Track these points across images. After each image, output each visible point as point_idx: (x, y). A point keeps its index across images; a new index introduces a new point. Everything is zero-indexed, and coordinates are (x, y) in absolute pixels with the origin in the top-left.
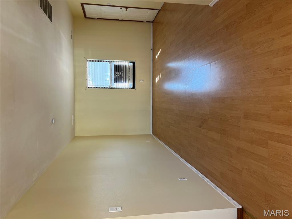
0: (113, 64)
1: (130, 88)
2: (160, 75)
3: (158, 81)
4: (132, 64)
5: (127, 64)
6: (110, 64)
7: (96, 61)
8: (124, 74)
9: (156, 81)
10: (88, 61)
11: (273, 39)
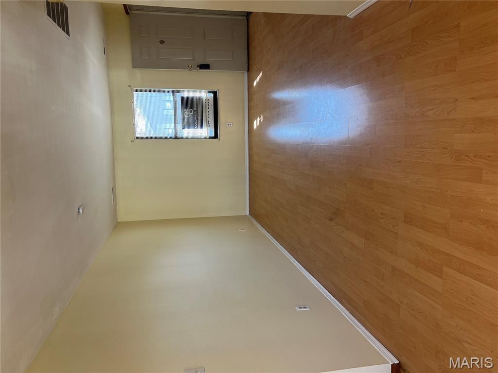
0: (178, 96)
1: (210, 138)
2: (262, 117)
3: (257, 127)
4: (212, 95)
5: (203, 95)
6: (174, 95)
7: (149, 91)
8: (199, 114)
9: (255, 127)
10: (135, 91)
11: (457, 100)
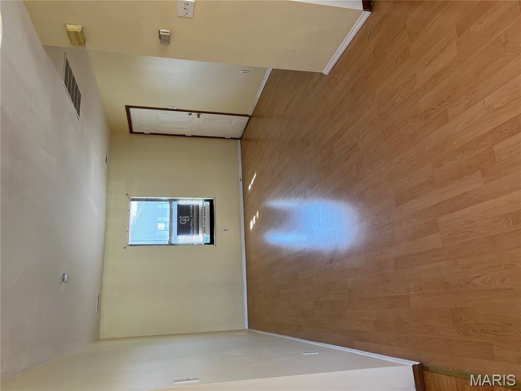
0: (175, 204)
1: (205, 244)
2: (258, 213)
3: (253, 226)
4: (208, 203)
5: (199, 202)
6: (171, 203)
7: (146, 200)
8: (195, 220)
9: (251, 227)
10: (133, 200)
11: (415, 75)
